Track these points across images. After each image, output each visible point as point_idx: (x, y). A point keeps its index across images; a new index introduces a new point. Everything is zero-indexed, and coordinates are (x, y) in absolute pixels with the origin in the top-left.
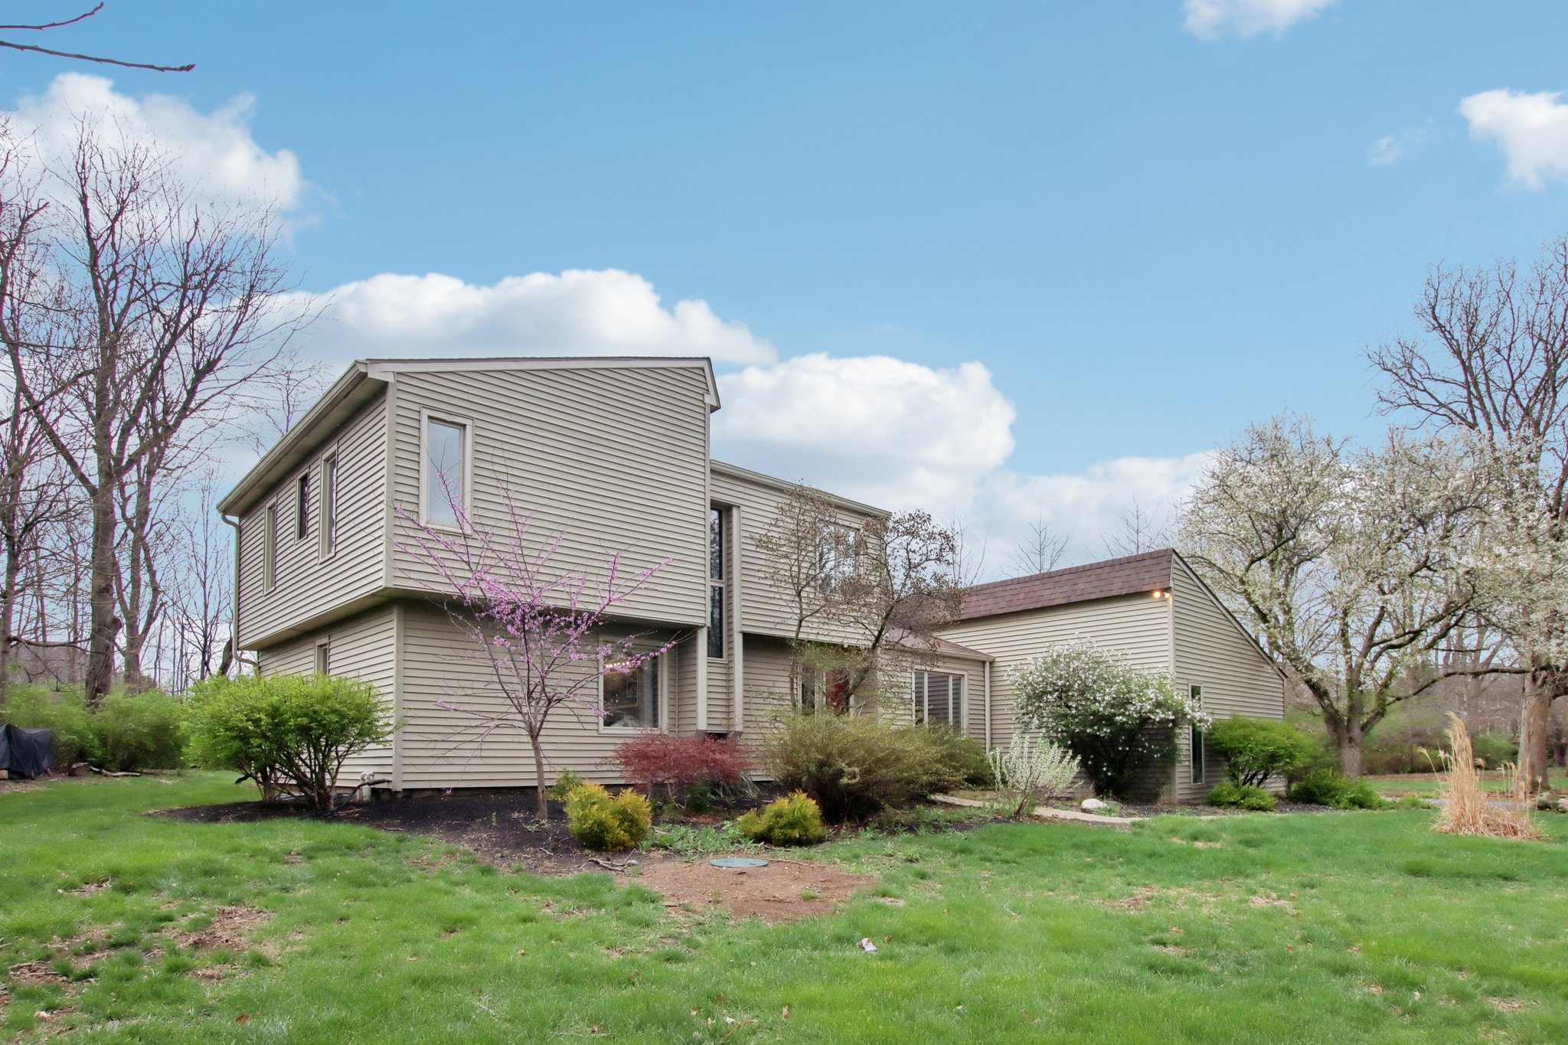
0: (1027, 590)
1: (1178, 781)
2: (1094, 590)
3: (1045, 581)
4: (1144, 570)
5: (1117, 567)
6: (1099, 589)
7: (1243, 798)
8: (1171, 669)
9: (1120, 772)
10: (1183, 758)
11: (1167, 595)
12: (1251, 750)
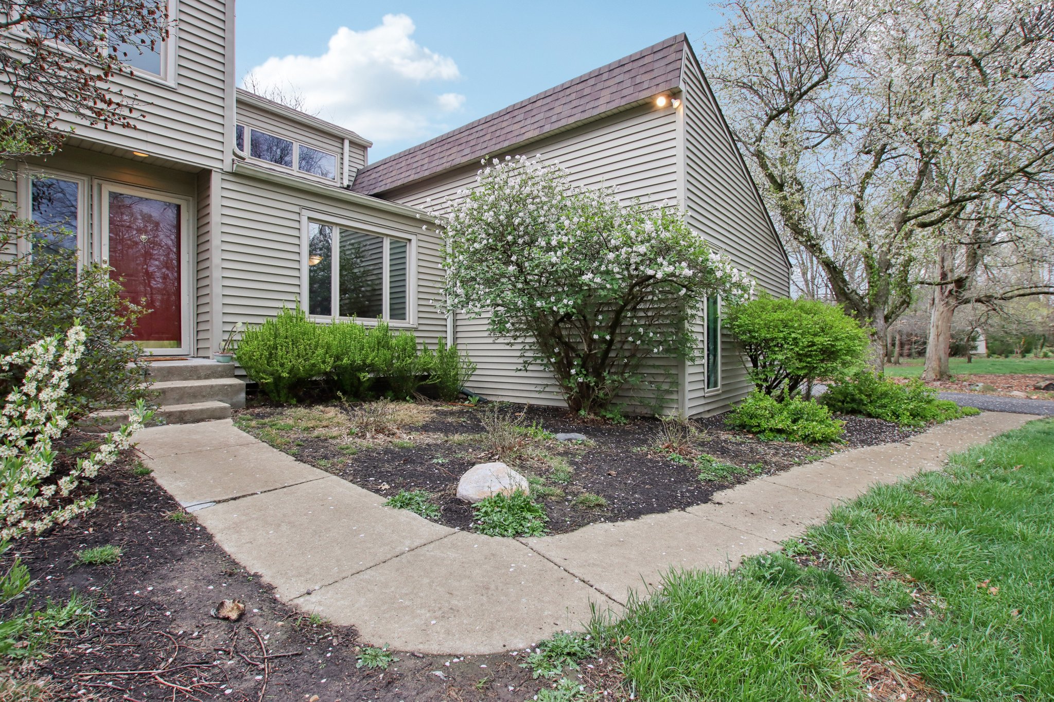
0: (493, 129)
1: (688, 387)
2: (574, 111)
3: (516, 113)
4: (643, 70)
5: (605, 76)
6: (580, 109)
7: (795, 421)
8: (682, 208)
9: (598, 375)
10: (697, 353)
11: (676, 103)
12: (796, 341)
